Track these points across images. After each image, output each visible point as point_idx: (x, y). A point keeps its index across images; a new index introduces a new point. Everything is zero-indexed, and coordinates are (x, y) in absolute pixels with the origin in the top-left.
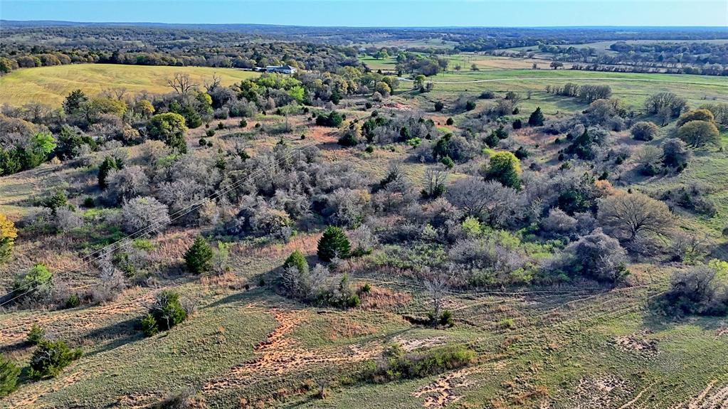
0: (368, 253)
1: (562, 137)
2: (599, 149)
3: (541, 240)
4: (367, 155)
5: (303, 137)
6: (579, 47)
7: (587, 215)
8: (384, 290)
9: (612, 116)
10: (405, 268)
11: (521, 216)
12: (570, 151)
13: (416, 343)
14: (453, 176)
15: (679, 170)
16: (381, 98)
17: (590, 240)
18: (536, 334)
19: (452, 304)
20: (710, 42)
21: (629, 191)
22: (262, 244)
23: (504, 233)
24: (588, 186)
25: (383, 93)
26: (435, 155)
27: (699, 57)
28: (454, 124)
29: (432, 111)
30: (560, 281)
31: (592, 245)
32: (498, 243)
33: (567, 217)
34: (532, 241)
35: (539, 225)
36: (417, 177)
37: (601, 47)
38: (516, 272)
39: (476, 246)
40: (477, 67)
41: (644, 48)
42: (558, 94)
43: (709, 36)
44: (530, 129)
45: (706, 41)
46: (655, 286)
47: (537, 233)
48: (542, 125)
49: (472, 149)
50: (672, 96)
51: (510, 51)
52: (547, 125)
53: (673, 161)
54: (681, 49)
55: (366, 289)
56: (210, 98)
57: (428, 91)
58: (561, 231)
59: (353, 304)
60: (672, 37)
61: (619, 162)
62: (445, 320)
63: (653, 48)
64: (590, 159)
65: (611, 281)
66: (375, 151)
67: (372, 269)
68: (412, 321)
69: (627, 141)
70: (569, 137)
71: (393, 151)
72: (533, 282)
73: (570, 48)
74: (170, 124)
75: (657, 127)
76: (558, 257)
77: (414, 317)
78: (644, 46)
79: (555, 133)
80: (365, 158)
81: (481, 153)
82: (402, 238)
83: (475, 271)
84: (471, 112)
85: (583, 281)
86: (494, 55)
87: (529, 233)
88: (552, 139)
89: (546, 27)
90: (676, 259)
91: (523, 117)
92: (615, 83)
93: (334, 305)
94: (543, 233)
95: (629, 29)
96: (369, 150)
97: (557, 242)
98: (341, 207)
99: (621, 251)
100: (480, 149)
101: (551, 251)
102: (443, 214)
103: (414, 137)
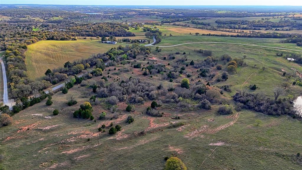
0: (161, 106)
1: (199, 69)
3: (194, 100)
4: (151, 78)
5: (133, 73)
9: (212, 62)
11: (190, 95)
12: (201, 74)
13: (175, 122)
14: (174, 84)
15: (226, 80)
16: (148, 56)
17: (204, 101)
19: (179, 115)
21: (214, 86)
23: (187, 100)
25: (148, 54)
26: (168, 78)
28: (170, 65)
30: (198, 110)
31: (204, 102)
32: (186, 102)
34: (192, 101)
35: (194, 97)
36: (166, 84)
38: (190, 108)
39: (182, 103)
44: (190, 67)
47: (194, 99)
48: (194, 65)
49: (177, 75)
55: (163, 113)
57: (160, 51)
58: (198, 98)
59: (161, 116)
61: (212, 78)
62: (178, 118)
64: (205, 77)
66: (153, 77)
67: (163, 109)
69: (215, 70)
70: (201, 70)
71: (157, 76)
72: (193, 110)
76: (198, 105)
77: (173, 118)
79: (197, 68)
80: (151, 79)
84: (174, 60)
85: (203, 109)
87: (192, 99)
88: (196, 70)
90: (221, 103)
91: (188, 62)
93: (158, 116)
94: (195, 99)
96: (151, 77)
97: (198, 101)
99: (210, 103)
100: (179, 75)
101: (197, 103)
102: (175, 96)
103: (161, 71)
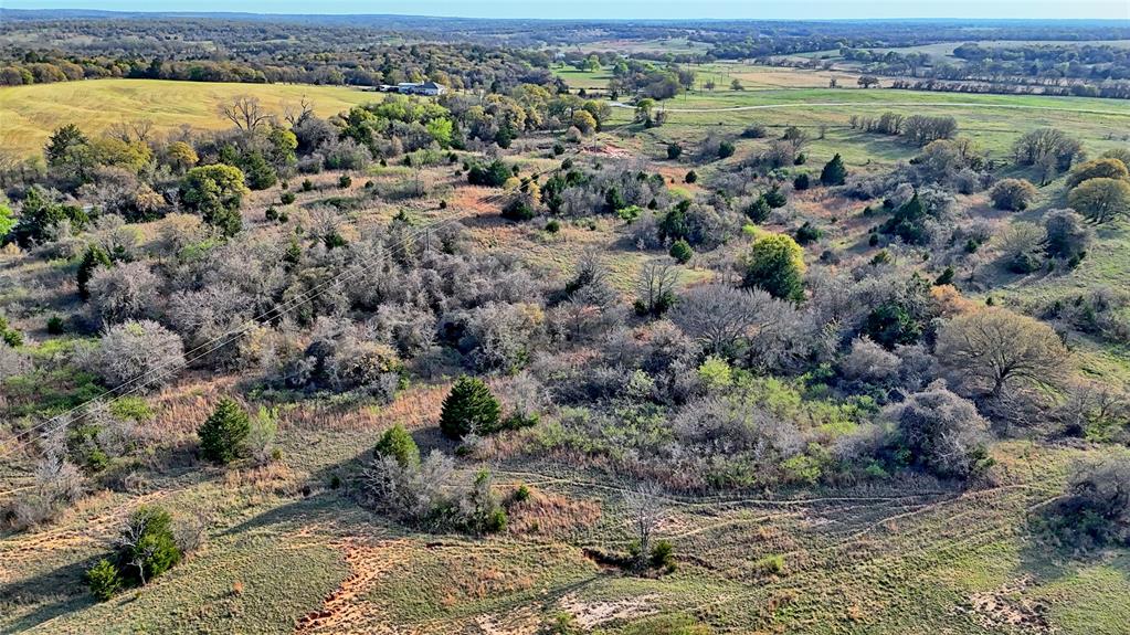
0: (531, 424)
1: (876, 204)
2: (937, 226)
3: (836, 394)
4: (548, 236)
5: (443, 205)
6: (904, 52)
7: (917, 350)
8: (554, 497)
9: (958, 168)
10: (595, 453)
11: (803, 352)
12: (890, 229)
13: (603, 611)
14: (690, 276)
15: (1073, 264)
16: (579, 136)
17: (924, 402)
18: (825, 586)
19: (674, 525)
20: (1111, 43)
21: (989, 302)
22: (344, 407)
23: (774, 383)
24: (919, 297)
25: (583, 128)
26: (662, 237)
27: (1094, 69)
28: (698, 182)
29: (663, 159)
30: (871, 478)
31: (928, 412)
32: (761, 405)
33: (884, 354)
34: (822, 397)
35: (835, 368)
36: (630, 276)
37: (939, 52)
38: (791, 463)
40: (741, 84)
41: (1007, 53)
42: (869, 131)
43: (1111, 35)
44: (823, 190)
45: (1105, 43)
46: (1039, 486)
47: (831, 382)
48: (843, 183)
49: (725, 226)
50: (1057, 135)
51: (794, 59)
52: (850, 184)
53: (1062, 249)
54: (1066, 55)
55: (520, 496)
56: (294, 137)
57: (658, 126)
58: (870, 379)
59: (493, 527)
60: (1051, 35)
61: (970, 249)
62: (660, 560)
63: (1022, 54)
64: (921, 243)
65: (961, 478)
66: (562, 230)
67: (534, 455)
68: (600, 559)
69: (982, 211)
70: (888, 204)
71: (593, 229)
72: (821, 481)
73: (890, 54)
74: (218, 184)
75: (1034, 188)
76: (865, 431)
77: (604, 551)
78: (1007, 50)
79: (865, 197)
80: (544, 243)
81: (740, 233)
82: (593, 393)
83: (719, 460)
84: (727, 160)
85: (910, 477)
86: (769, 64)
87: (816, 381)
88: (859, 207)
89: (851, 20)
90: (1074, 431)
91: (812, 169)
92: (962, 111)
93: (460, 529)
94: (842, 382)
95: (981, 24)
96: (552, 228)
97: (866, 399)
98: (490, 337)
99: (979, 423)
100: (737, 226)
101: (854, 418)
102: (667, 349)
103: (630, 203)
